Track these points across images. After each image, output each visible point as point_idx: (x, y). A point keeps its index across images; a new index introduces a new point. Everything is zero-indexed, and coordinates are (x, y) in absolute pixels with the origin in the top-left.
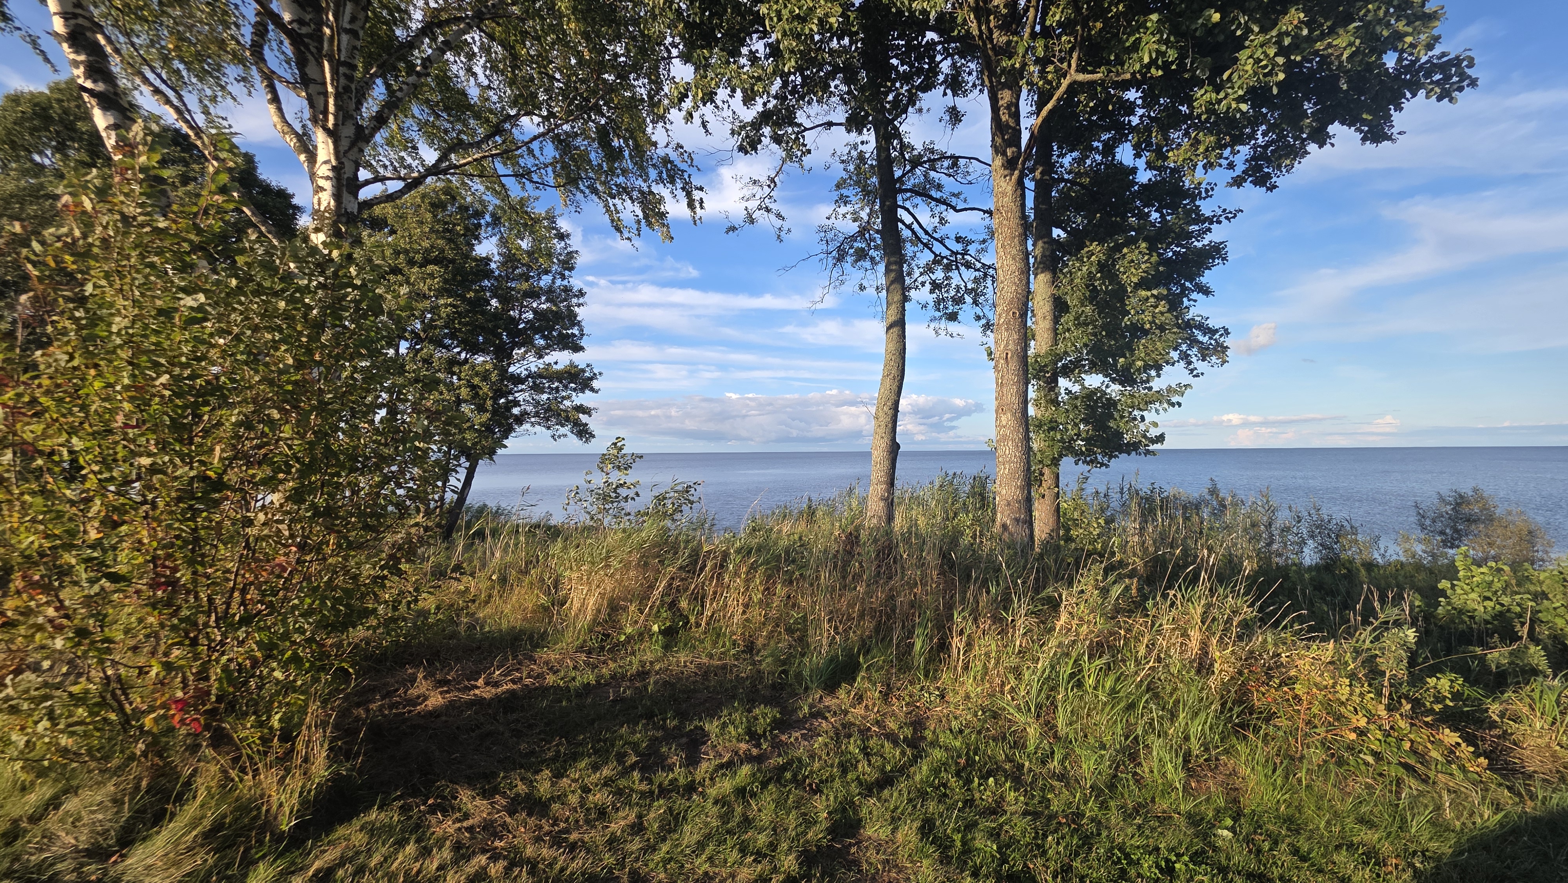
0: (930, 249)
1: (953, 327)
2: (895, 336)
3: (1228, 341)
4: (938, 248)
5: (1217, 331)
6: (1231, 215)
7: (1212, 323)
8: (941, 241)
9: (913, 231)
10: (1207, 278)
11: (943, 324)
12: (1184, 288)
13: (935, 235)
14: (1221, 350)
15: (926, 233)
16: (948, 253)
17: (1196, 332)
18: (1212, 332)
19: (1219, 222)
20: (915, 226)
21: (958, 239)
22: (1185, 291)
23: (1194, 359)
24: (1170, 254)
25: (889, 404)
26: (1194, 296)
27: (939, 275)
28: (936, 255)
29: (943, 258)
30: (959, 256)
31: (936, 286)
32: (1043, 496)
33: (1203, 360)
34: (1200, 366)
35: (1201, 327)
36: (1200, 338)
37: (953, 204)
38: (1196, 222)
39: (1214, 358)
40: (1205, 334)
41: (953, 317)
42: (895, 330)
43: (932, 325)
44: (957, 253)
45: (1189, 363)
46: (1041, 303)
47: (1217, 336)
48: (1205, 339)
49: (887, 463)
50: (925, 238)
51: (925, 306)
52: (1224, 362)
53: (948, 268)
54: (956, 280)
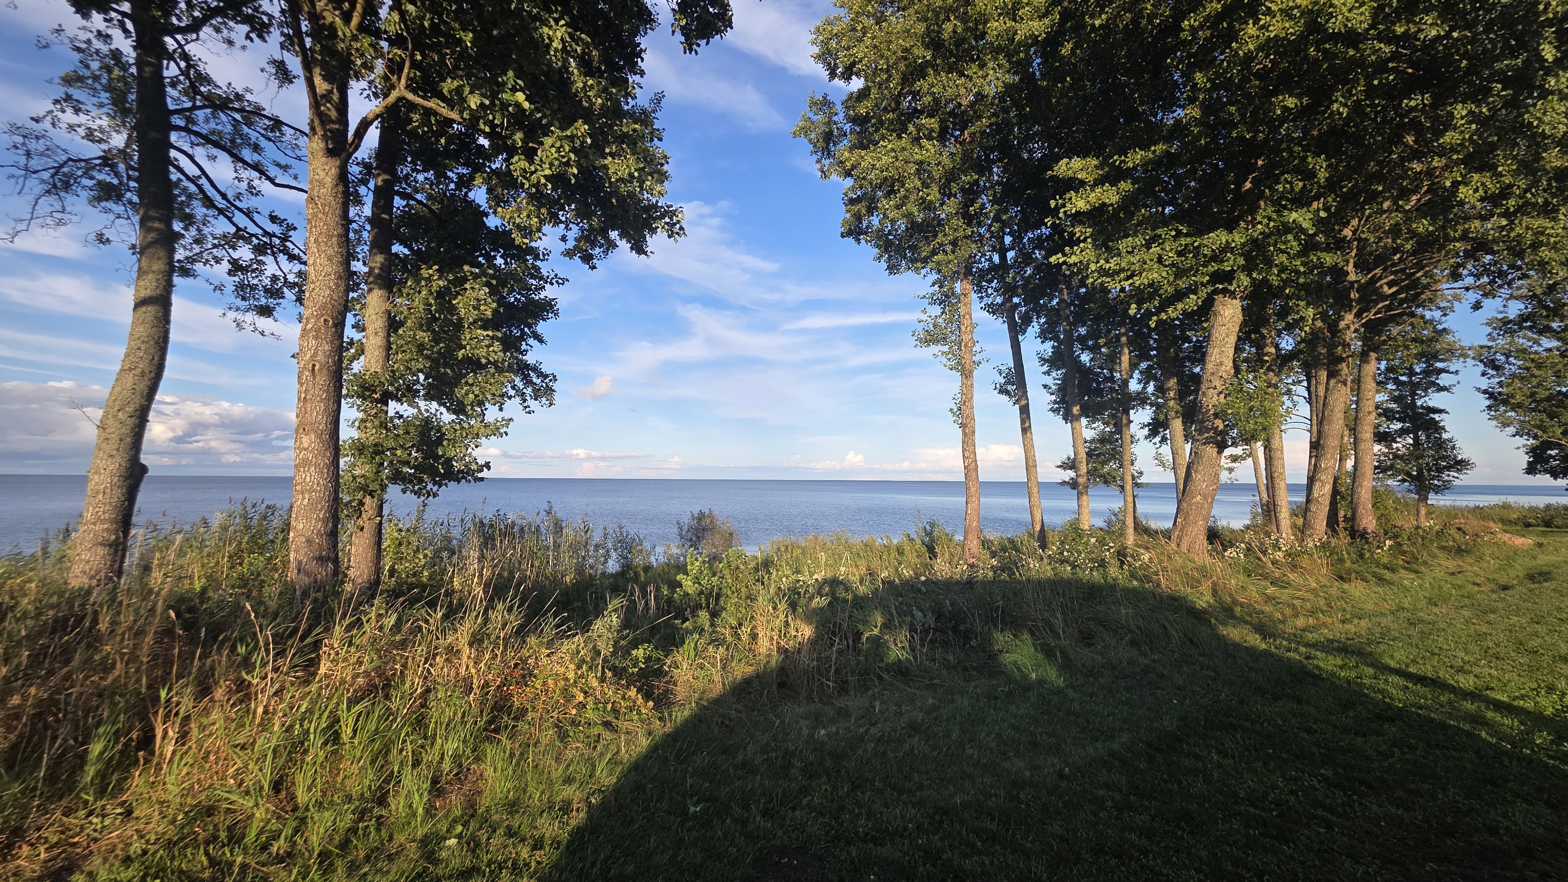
0: (230, 219)
1: (264, 323)
2: (150, 317)
3: (555, 386)
4: (241, 220)
5: (547, 376)
6: (562, 281)
7: (544, 369)
8: (248, 214)
9: (199, 187)
10: (541, 327)
11: (250, 317)
12: (523, 333)
13: (237, 203)
14: (549, 392)
15: (224, 196)
16: (260, 232)
17: (532, 374)
18: (543, 376)
19: (552, 284)
20: (203, 181)
21: (273, 219)
22: (522, 337)
23: (528, 398)
24: (512, 300)
25: (130, 409)
26: (531, 341)
27: (244, 253)
28: (239, 229)
29: (252, 235)
30: (277, 241)
31: (236, 267)
32: (362, 529)
33: (536, 399)
34: (532, 404)
35: (535, 369)
36: (535, 380)
37: (271, 174)
38: (533, 277)
39: (544, 399)
40: (538, 377)
41: (266, 311)
42: (151, 309)
43: (232, 315)
44: (272, 235)
45: (525, 401)
46: (374, 317)
47: (547, 380)
48: (538, 381)
49: (118, 494)
50: (220, 203)
51: (219, 288)
52: (551, 404)
53: (260, 250)
54: (271, 268)
